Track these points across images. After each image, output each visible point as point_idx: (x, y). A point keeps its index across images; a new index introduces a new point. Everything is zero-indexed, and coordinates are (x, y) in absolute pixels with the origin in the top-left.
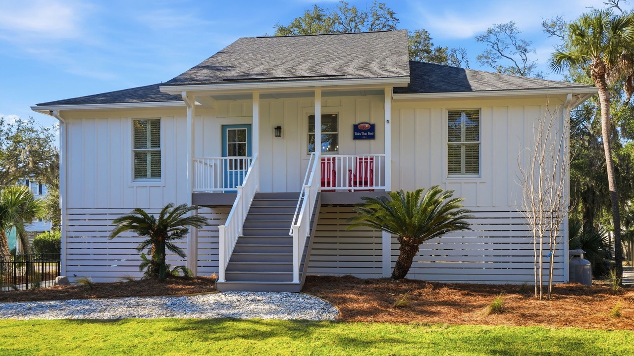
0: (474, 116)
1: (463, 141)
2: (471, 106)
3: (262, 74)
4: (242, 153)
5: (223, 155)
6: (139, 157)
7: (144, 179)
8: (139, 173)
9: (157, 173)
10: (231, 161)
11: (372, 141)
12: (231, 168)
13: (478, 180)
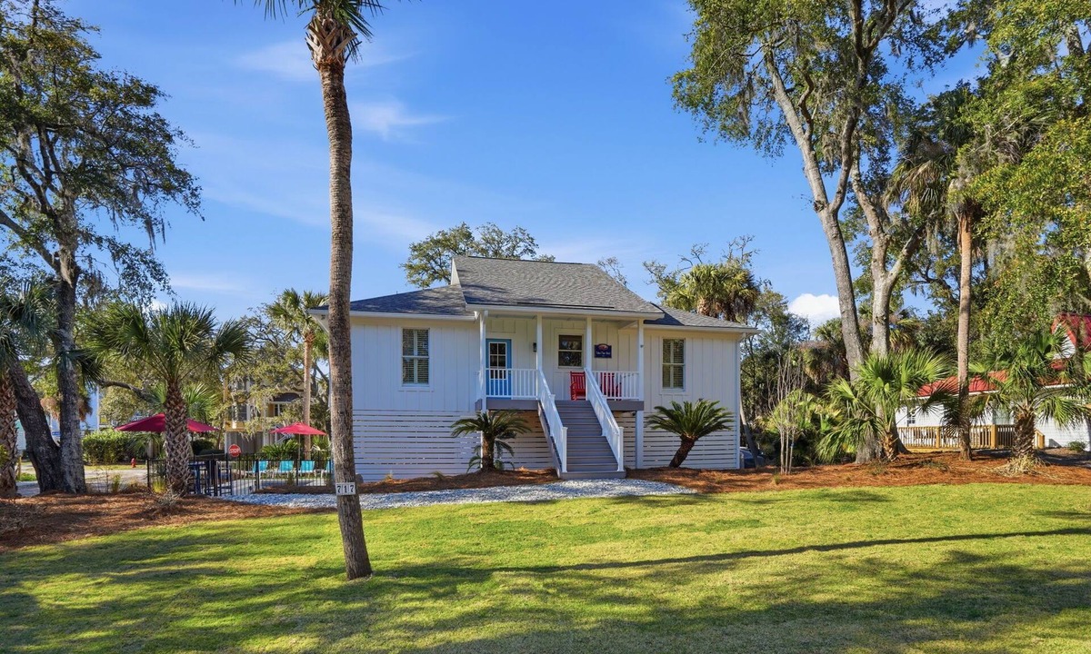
0: (680, 346)
1: (672, 363)
2: (677, 336)
3: (542, 300)
4: (502, 364)
5: (487, 367)
6: (408, 365)
7: (411, 384)
8: (408, 378)
9: (424, 378)
10: (492, 371)
11: (609, 359)
12: (492, 377)
13: (683, 393)
